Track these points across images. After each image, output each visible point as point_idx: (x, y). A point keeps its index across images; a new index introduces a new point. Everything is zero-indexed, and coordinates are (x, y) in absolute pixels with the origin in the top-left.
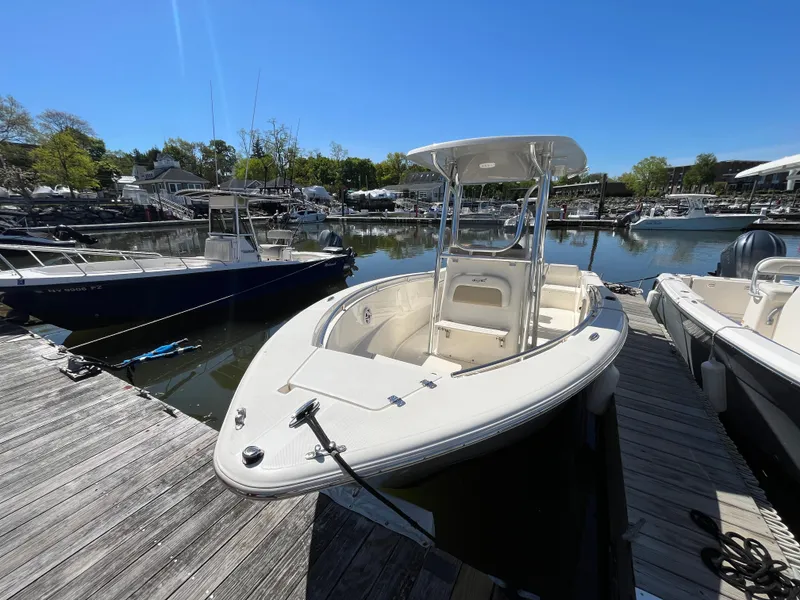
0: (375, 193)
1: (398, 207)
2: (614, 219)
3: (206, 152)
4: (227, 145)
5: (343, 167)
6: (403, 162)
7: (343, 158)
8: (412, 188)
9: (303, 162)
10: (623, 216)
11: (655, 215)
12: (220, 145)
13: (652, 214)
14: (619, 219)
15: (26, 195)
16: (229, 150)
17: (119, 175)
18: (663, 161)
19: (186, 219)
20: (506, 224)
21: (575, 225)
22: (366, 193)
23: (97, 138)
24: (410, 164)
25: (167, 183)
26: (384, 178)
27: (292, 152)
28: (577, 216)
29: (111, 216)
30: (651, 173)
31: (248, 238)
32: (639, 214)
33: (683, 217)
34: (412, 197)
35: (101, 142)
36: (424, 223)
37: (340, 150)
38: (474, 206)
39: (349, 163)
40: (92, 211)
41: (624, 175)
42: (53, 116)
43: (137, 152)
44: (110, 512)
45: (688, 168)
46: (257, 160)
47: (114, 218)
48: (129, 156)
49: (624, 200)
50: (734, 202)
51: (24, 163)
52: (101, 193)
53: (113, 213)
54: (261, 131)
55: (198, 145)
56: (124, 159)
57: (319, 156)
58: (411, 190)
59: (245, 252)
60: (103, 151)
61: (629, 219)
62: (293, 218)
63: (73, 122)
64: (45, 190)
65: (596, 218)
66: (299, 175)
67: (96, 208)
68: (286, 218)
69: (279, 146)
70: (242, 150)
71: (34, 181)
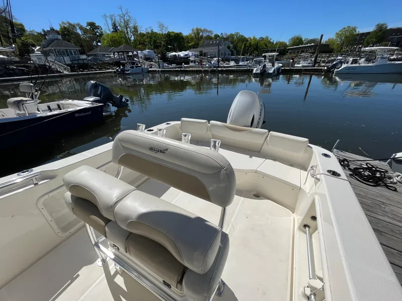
0: (182, 54)
1: (192, 62)
2: (324, 66)
3: (85, 31)
4: (97, 25)
5: (165, 38)
6: (201, 34)
7: (165, 32)
8: (205, 50)
9: (142, 35)
10: (330, 65)
11: (352, 64)
12: (92, 25)
13: (350, 62)
14: (327, 67)
16: (99, 29)
18: (354, 29)
19: (66, 72)
20: (254, 72)
21: (299, 72)
22: (177, 54)
23: (19, 22)
24: (205, 35)
25: (55, 50)
26: (190, 45)
27: (135, 28)
28: (301, 65)
30: (346, 37)
32: (341, 63)
33: (371, 64)
34: (204, 56)
35: (21, 25)
36: (206, 72)
37: (163, 27)
39: (169, 35)
40: (9, 69)
41: (329, 39)
45: (368, 33)
46: (115, 34)
47: (24, 73)
48: (40, 34)
49: (328, 55)
50: (393, 55)
52: (22, 58)
53: (23, 70)
54: (116, 15)
55: (78, 25)
56: (37, 36)
57: (152, 31)
58: (204, 51)
61: (334, 66)
62: (127, 71)
65: (312, 66)
66: (140, 44)
67: (11, 67)
68: (123, 71)
69: (127, 25)
70: (106, 28)
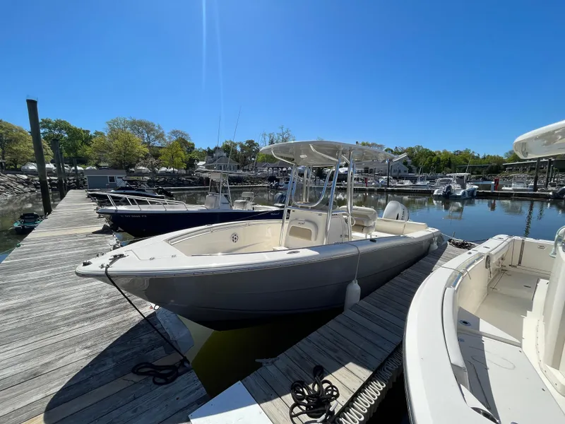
3: (243, 147)
4: (255, 142)
8: (371, 166)
12: (251, 143)
15: (154, 172)
16: (256, 145)
17: (198, 161)
23: (191, 142)
25: (218, 165)
28: (511, 189)
29: (188, 183)
31: (226, 196)
34: (371, 173)
35: (193, 144)
36: (371, 191)
38: (414, 180)
40: (180, 180)
42: (174, 133)
43: (208, 148)
44: (84, 300)
47: (190, 184)
48: (204, 151)
51: (156, 156)
52: (188, 171)
54: (276, 134)
55: (239, 143)
56: (202, 152)
59: (224, 203)
60: (193, 148)
62: (281, 186)
63: (183, 134)
64: (164, 169)
65: (531, 191)
68: (277, 186)
71: (159, 165)
